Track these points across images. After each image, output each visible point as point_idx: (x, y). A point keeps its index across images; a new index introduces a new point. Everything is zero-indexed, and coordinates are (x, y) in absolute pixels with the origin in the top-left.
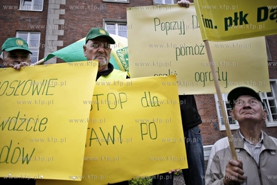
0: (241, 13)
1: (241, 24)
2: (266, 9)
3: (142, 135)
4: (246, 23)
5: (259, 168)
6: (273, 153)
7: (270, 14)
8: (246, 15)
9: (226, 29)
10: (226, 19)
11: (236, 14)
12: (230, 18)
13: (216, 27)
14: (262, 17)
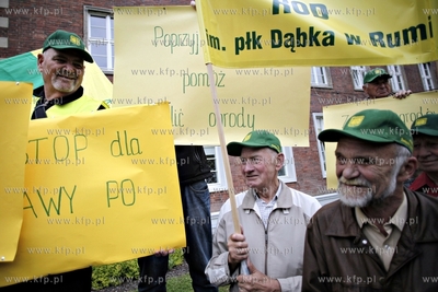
0: (254, 33)
1: (254, 48)
2: (279, 32)
3: (109, 199)
4: (260, 47)
5: (266, 233)
6: (285, 212)
7: (284, 40)
8: (259, 37)
9: (237, 53)
10: (237, 40)
11: (248, 34)
12: (242, 39)
13: (224, 49)
14: (277, 43)
